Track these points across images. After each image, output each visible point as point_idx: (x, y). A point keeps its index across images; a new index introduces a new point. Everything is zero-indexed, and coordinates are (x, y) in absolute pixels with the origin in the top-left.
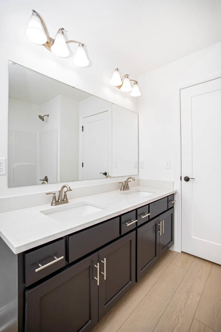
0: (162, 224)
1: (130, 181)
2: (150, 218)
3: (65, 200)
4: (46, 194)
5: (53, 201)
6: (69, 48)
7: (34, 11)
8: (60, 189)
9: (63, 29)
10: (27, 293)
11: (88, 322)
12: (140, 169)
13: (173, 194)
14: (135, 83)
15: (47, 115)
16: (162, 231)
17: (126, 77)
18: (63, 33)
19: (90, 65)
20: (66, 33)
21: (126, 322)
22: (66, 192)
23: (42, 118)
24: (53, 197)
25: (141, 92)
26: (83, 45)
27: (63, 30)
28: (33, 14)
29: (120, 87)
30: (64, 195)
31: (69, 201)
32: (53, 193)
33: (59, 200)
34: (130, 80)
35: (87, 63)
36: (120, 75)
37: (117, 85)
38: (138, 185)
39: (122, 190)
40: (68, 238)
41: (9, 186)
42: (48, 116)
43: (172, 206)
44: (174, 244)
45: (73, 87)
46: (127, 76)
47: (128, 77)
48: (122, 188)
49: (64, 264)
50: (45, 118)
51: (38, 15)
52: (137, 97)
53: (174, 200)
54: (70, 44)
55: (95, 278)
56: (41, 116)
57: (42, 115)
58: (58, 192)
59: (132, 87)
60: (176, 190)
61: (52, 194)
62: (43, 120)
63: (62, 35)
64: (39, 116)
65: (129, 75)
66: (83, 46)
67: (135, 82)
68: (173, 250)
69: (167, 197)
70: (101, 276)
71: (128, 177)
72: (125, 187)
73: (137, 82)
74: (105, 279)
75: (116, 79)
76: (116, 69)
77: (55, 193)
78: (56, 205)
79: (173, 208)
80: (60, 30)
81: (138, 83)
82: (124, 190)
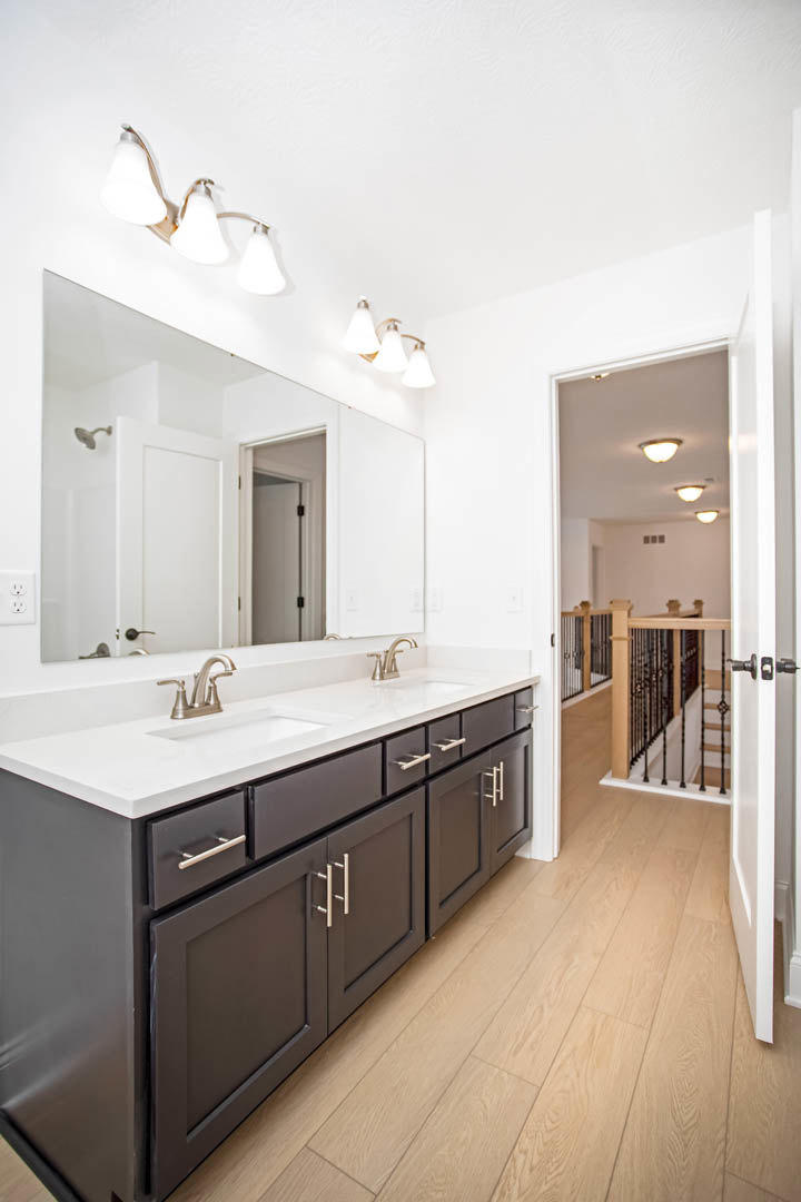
0: (498, 773)
1: (401, 651)
2: (465, 754)
3: (212, 702)
4: (158, 684)
5: (176, 704)
6: (225, 232)
7: (130, 130)
8: (198, 670)
9: (212, 183)
10: (156, 927)
11: (302, 1028)
12: (429, 615)
13: (530, 687)
14: (416, 347)
15: (106, 427)
16: (498, 794)
17: (392, 327)
18: (208, 192)
19: (290, 288)
20: (218, 192)
21: (403, 1036)
22: (215, 678)
23: (85, 438)
24: (178, 692)
25: (434, 374)
26: (266, 229)
27: (208, 185)
28: (123, 138)
29: (372, 357)
30: (210, 688)
31: (223, 706)
32: (178, 682)
33: (194, 702)
34: (404, 336)
35: (278, 283)
36: (374, 319)
37: (364, 353)
38: (425, 664)
39: (378, 677)
40: (253, 790)
41: (45, 659)
42: (109, 431)
43: (525, 724)
44: (533, 839)
45: (232, 355)
46: (394, 325)
47: (395, 328)
48: (378, 671)
49: (241, 862)
50: (97, 437)
51: (139, 141)
52: (422, 390)
53: (532, 705)
54: (230, 222)
55: (319, 908)
56: (83, 430)
57: (89, 429)
58: (193, 679)
59: (408, 357)
60: (539, 677)
61: (175, 685)
62: (92, 445)
63: (207, 199)
64: (77, 430)
65: (400, 322)
66: (267, 233)
67: (416, 342)
68: (528, 857)
69: (512, 697)
70: (338, 905)
71: (394, 640)
72: (386, 667)
73: (423, 343)
74: (346, 911)
75: (360, 331)
76: (363, 304)
77: (183, 682)
78: (186, 716)
79: (528, 731)
80: (199, 182)
81: (425, 347)
82: (382, 678)
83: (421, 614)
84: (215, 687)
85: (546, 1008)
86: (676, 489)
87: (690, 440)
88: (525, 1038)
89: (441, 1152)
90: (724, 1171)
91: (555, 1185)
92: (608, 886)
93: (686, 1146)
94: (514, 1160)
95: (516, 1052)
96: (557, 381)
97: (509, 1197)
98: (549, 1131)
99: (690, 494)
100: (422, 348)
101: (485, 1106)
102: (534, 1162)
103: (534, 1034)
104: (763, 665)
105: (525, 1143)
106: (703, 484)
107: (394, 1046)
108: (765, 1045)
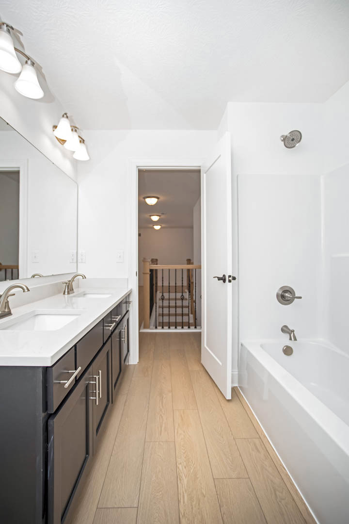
3: (6, 310)
9: (12, 28)
12: (79, 264)
13: (129, 294)
14: (81, 141)
17: (74, 130)
22: (8, 297)
25: (89, 156)
30: (6, 302)
31: (12, 311)
35: (40, 94)
37: (58, 137)
39: (66, 293)
44: (130, 356)
45: (8, 124)
47: (76, 131)
48: (66, 290)
55: (91, 398)
59: (78, 145)
60: (132, 289)
65: (78, 129)
66: (33, 66)
67: (81, 139)
71: (72, 276)
73: (84, 140)
76: (65, 115)
79: (128, 312)
80: (4, 25)
81: (85, 142)
82: (68, 293)
83: (76, 264)
84: (8, 302)
85: (163, 415)
86: (150, 216)
87: (162, 198)
88: (161, 427)
89: (153, 479)
90: (234, 439)
91: (194, 468)
92: (162, 368)
93: (222, 437)
94: (178, 468)
95: (161, 434)
96: (139, 169)
97: (183, 479)
98: (184, 453)
99: (155, 218)
100: (83, 142)
101: (160, 457)
102: (185, 465)
103: (164, 425)
104: (229, 277)
105: (179, 460)
106: (160, 215)
107: (113, 452)
108: (229, 401)
